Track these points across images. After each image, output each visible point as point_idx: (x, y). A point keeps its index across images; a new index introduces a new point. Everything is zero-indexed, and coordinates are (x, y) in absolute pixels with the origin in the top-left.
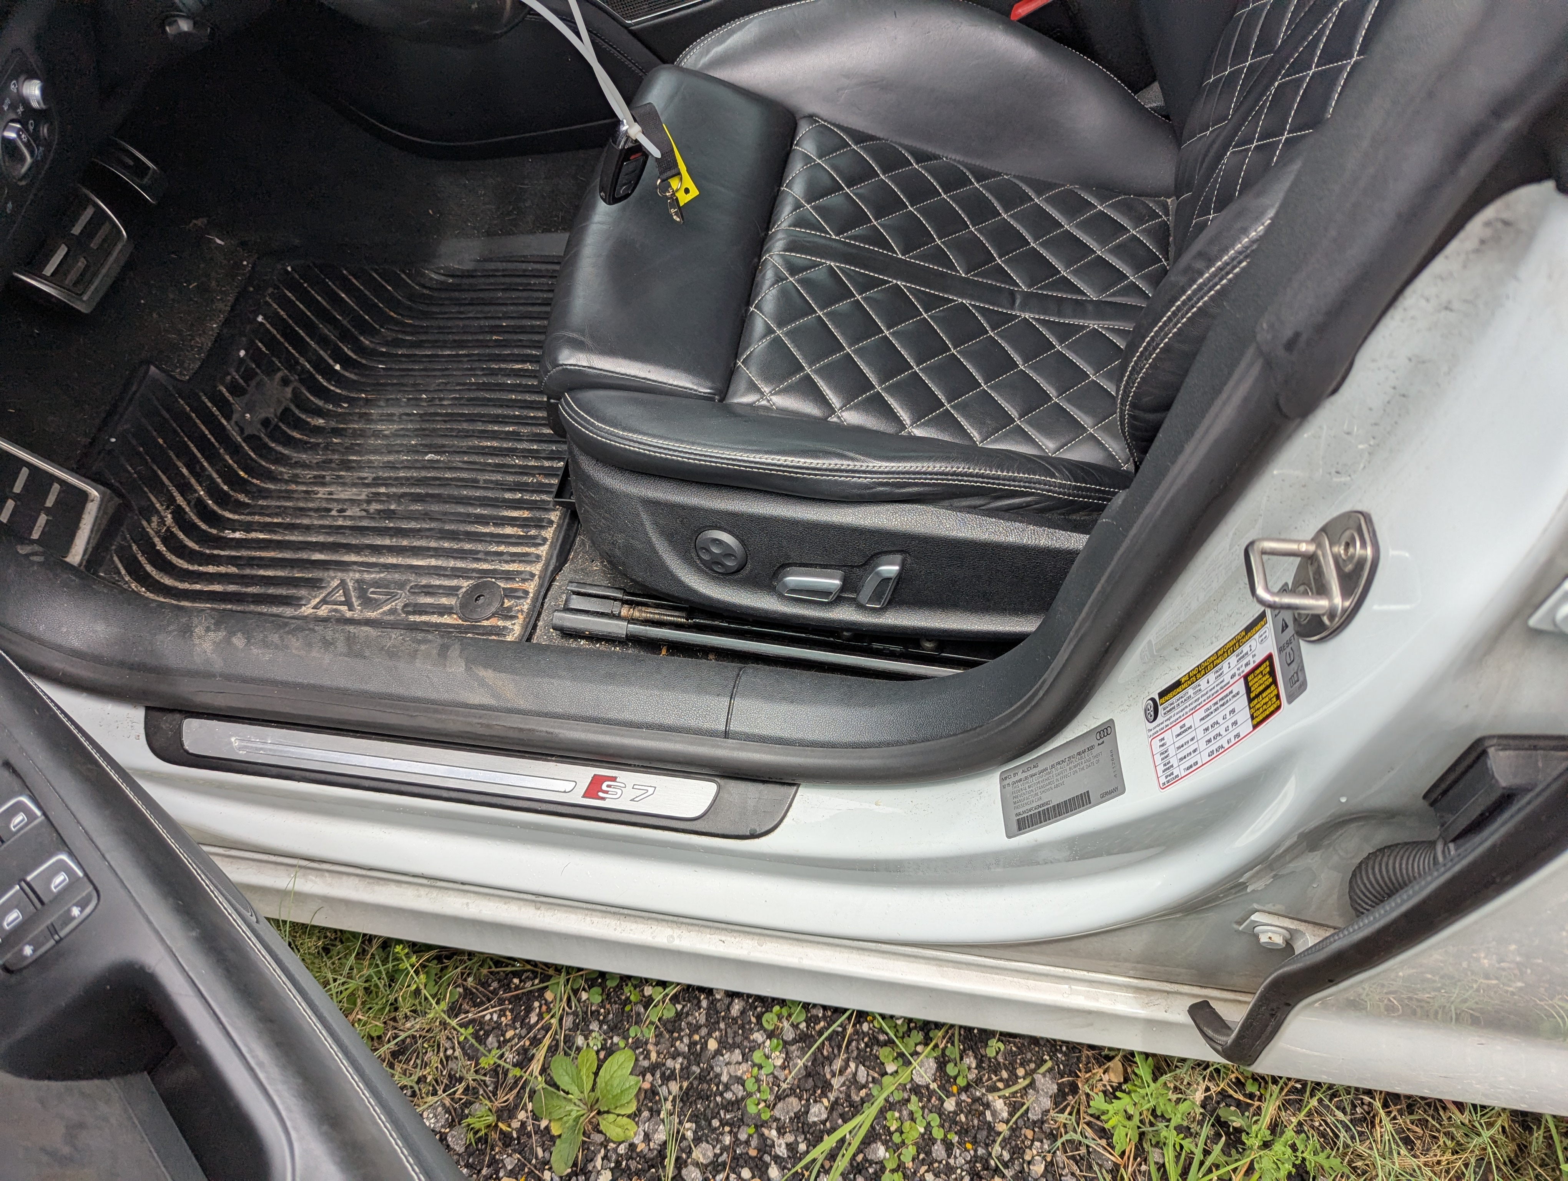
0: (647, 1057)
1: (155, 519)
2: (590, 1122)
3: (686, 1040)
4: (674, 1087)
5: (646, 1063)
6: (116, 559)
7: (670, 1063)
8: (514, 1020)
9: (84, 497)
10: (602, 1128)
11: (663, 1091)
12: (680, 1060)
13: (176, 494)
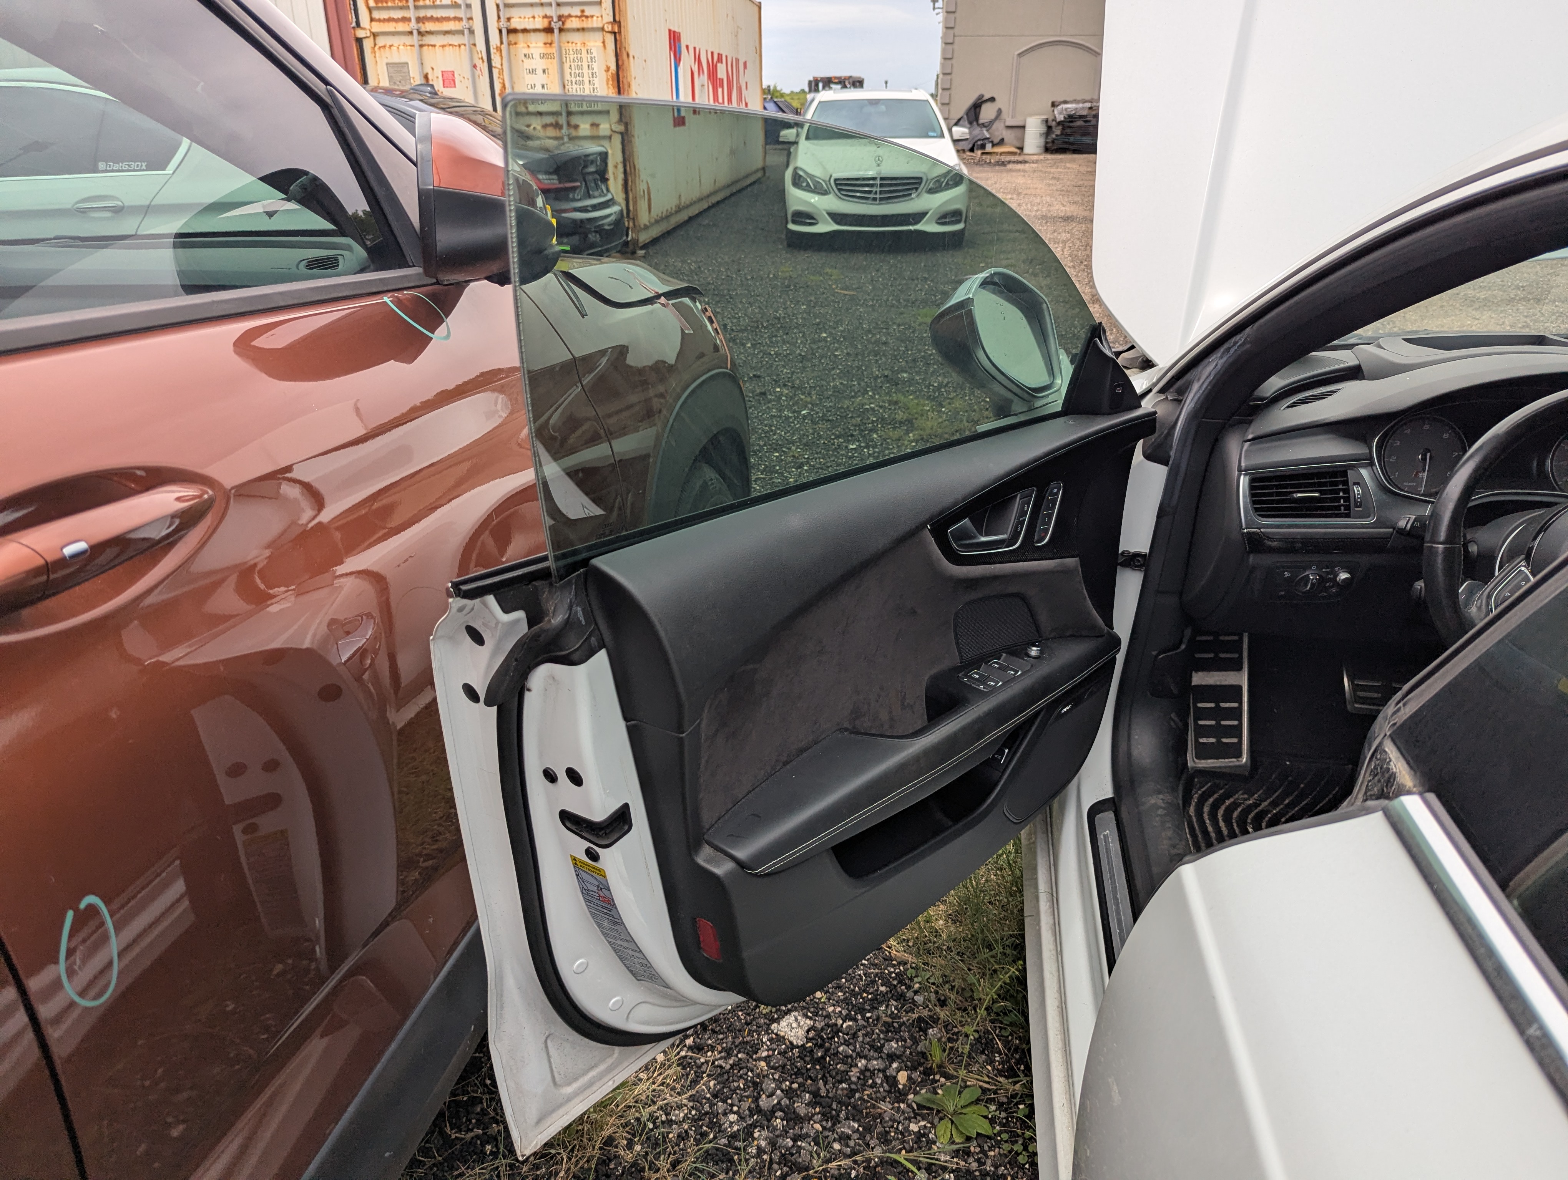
0: (990, 1149)
1: (1246, 796)
2: (945, 1115)
3: (1005, 1172)
4: (974, 1166)
5: (986, 1148)
6: (1209, 784)
7: (989, 1162)
8: (998, 1070)
9: (1239, 755)
10: (942, 1122)
11: (971, 1160)
12: (992, 1169)
13: (1268, 801)
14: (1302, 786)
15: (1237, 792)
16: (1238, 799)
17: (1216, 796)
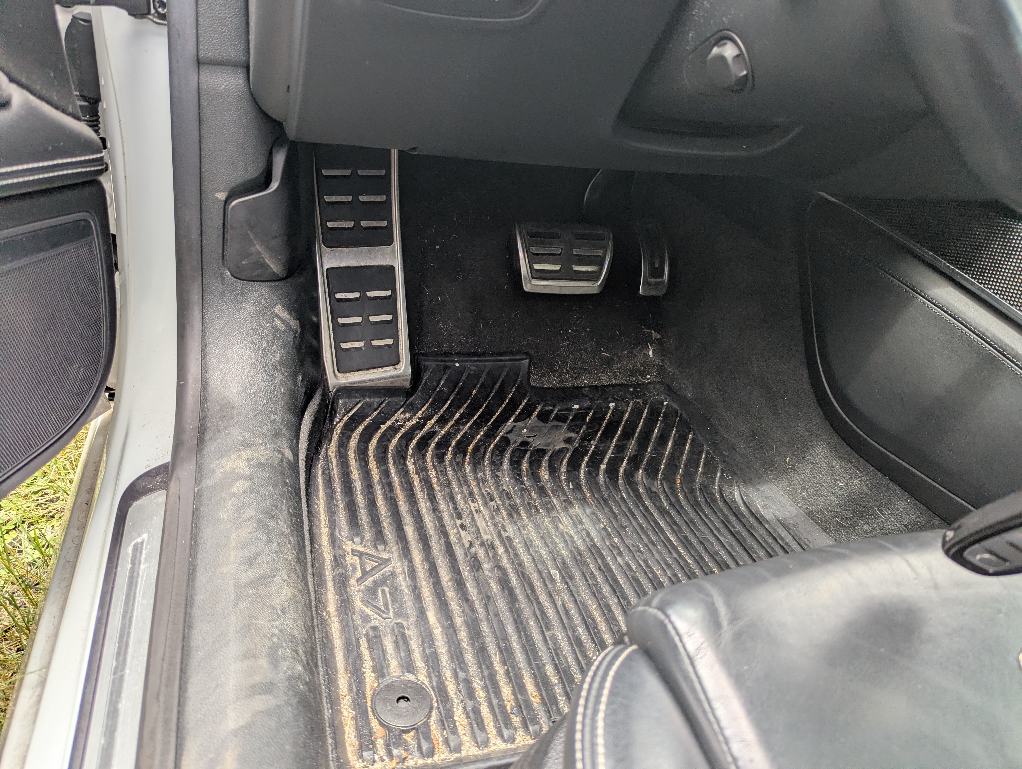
1: (407, 415)
6: (359, 406)
13: (435, 419)
14: (474, 392)
15: (396, 412)
16: (396, 421)
17: (367, 421)
